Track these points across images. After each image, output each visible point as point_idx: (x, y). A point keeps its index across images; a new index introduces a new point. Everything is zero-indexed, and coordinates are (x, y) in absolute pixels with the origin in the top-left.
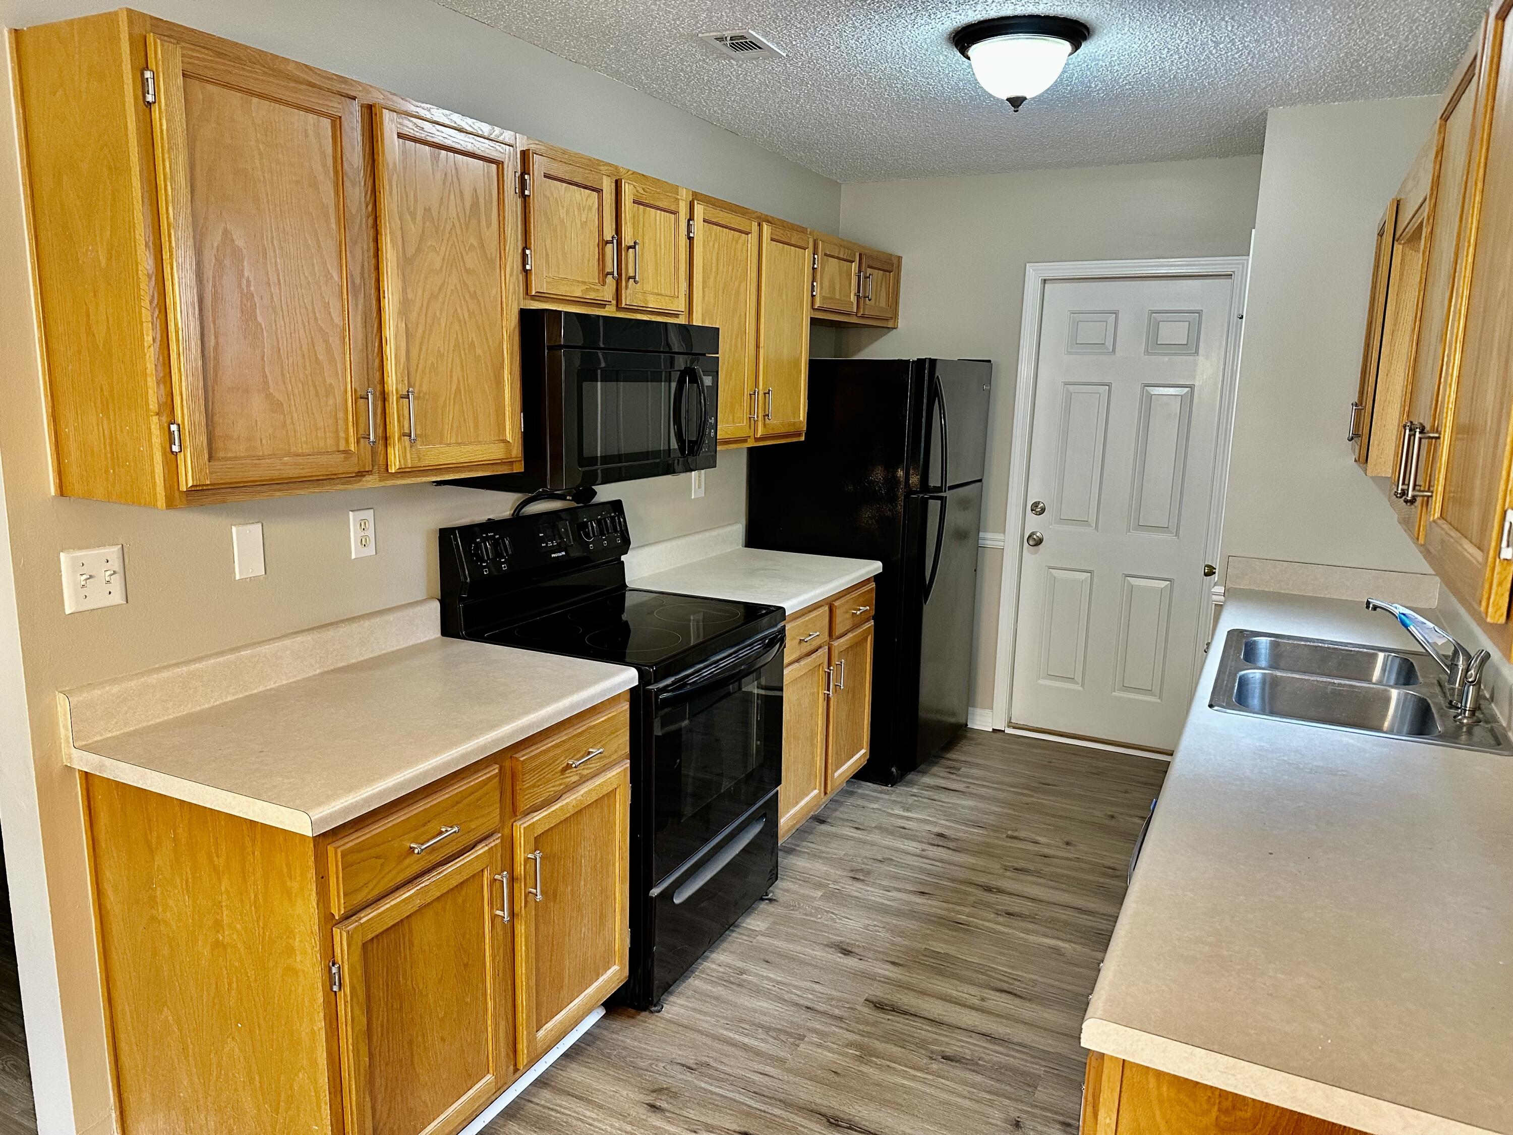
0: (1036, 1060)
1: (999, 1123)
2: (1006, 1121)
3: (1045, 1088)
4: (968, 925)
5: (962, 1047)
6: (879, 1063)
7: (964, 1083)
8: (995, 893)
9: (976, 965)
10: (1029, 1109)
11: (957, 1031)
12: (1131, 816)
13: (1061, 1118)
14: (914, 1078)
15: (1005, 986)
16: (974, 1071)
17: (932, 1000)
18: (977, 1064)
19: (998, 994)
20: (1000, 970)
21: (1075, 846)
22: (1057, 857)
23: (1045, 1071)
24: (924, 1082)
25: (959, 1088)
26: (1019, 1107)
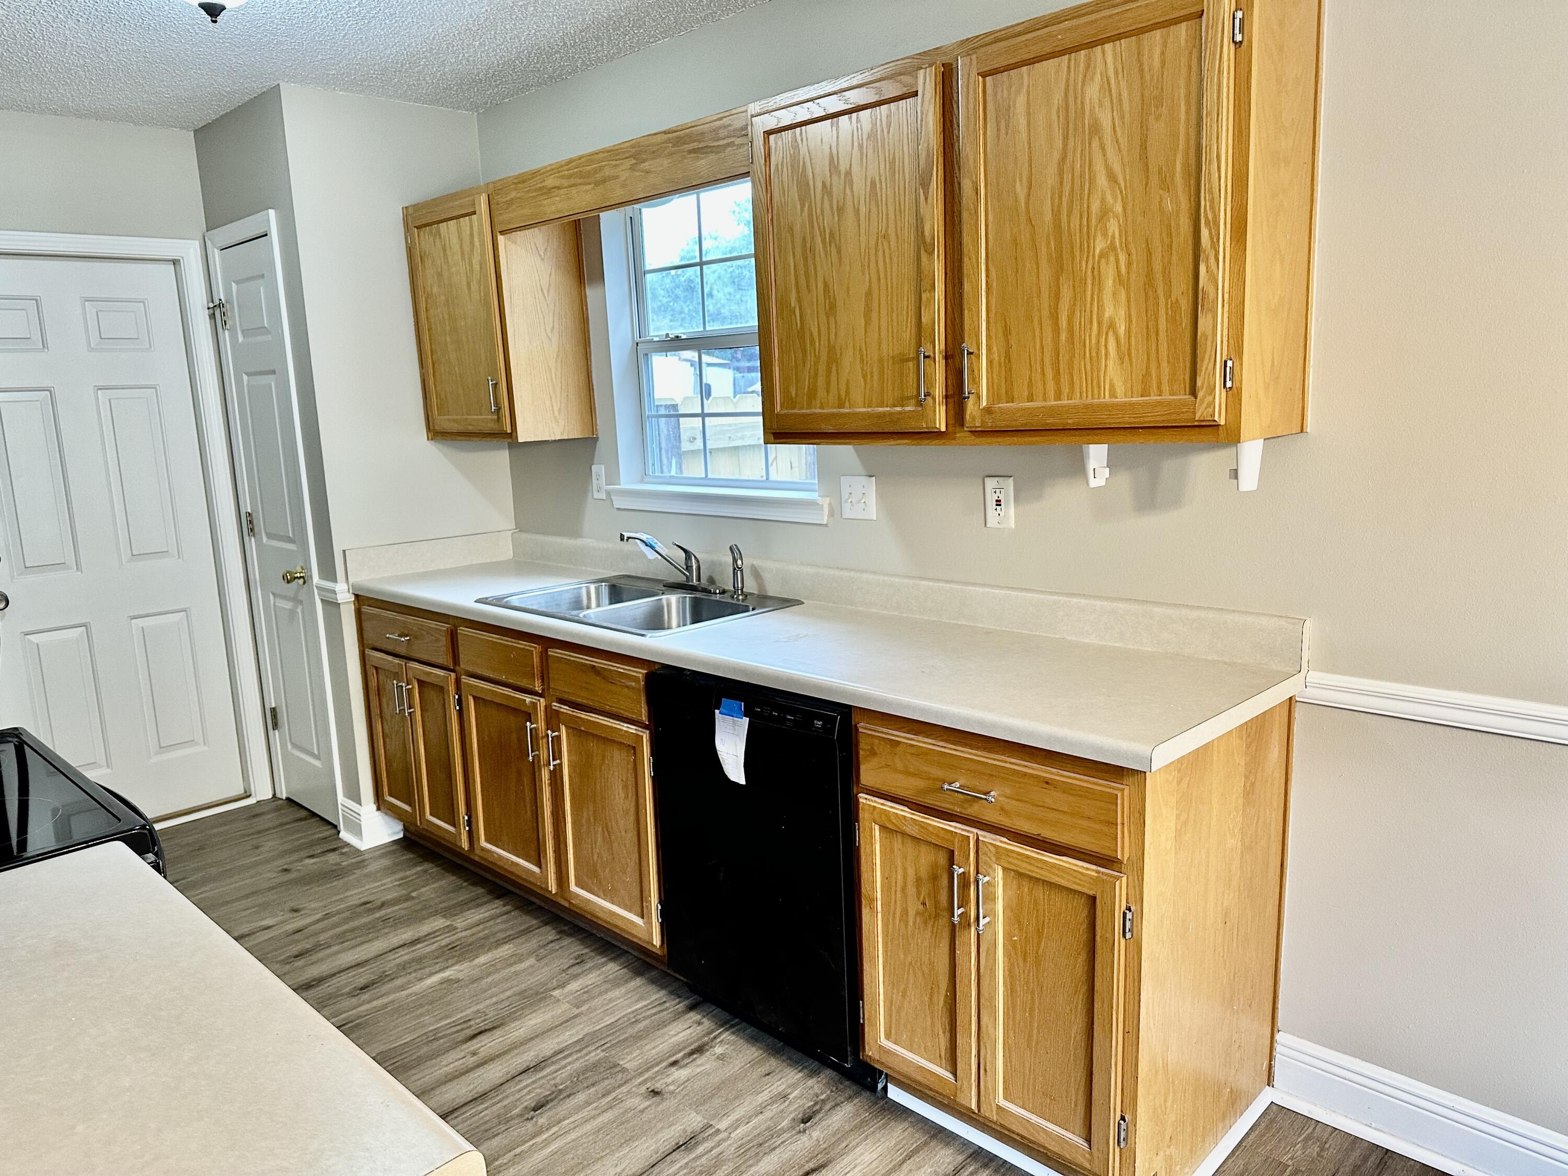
0: (584, 1052)
1: (647, 1103)
2: (646, 1098)
3: (623, 1059)
4: (352, 1022)
5: (529, 1092)
6: (505, 1161)
7: (579, 1109)
8: (317, 985)
9: (419, 1039)
10: (642, 1079)
11: (504, 1087)
12: (301, 860)
13: (665, 1064)
14: (547, 1143)
15: (469, 1032)
16: (569, 1096)
17: (443, 1089)
18: (561, 1091)
19: (475, 1041)
20: (442, 1026)
21: (304, 908)
22: (310, 925)
23: (603, 1051)
24: (556, 1137)
25: (585, 1113)
26: (636, 1083)
